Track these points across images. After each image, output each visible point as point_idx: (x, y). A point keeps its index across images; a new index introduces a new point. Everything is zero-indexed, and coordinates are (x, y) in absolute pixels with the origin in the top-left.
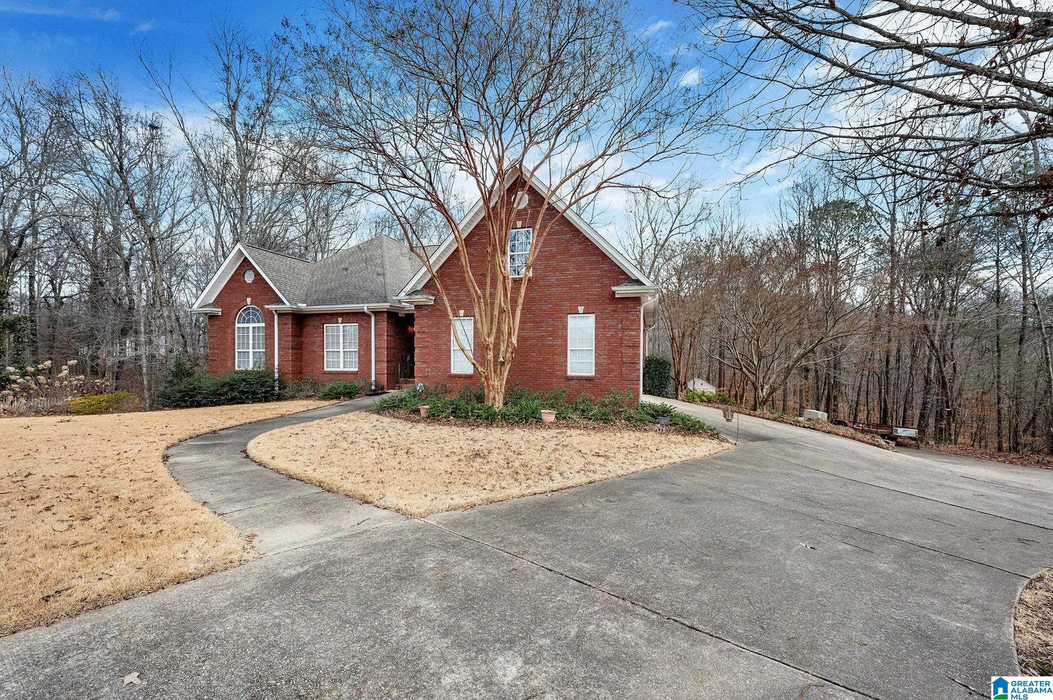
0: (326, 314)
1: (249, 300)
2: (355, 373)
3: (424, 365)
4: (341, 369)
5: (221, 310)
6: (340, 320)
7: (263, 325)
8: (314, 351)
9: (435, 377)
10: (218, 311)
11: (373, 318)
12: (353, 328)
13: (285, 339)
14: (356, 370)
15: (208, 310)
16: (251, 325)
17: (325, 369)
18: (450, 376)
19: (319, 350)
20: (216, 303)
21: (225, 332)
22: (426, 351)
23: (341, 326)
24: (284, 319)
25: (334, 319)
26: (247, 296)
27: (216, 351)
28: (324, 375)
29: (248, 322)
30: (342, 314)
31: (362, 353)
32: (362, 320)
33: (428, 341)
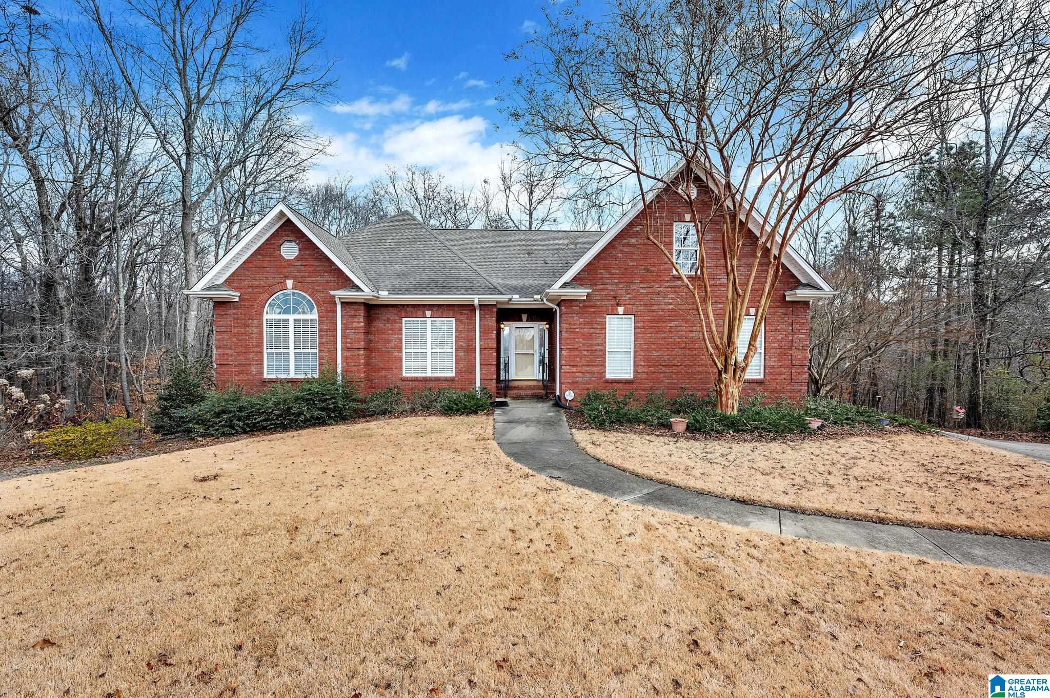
0: (408, 305)
1: (290, 283)
2: (452, 380)
3: (574, 370)
4: (429, 374)
5: (239, 294)
6: (428, 313)
7: (314, 316)
8: (389, 352)
9: (588, 383)
10: (234, 295)
11: (478, 313)
12: (449, 324)
13: (352, 336)
14: (453, 374)
15: (213, 293)
16: (291, 317)
17: (404, 375)
18: (607, 381)
19: (395, 352)
20: (230, 283)
21: (246, 325)
22: (576, 353)
23: (429, 321)
24: (351, 310)
25: (420, 313)
26: (287, 277)
27: (229, 352)
28: (404, 383)
29: (287, 311)
30: (431, 307)
31: (462, 354)
32: (462, 314)
33: (579, 342)
